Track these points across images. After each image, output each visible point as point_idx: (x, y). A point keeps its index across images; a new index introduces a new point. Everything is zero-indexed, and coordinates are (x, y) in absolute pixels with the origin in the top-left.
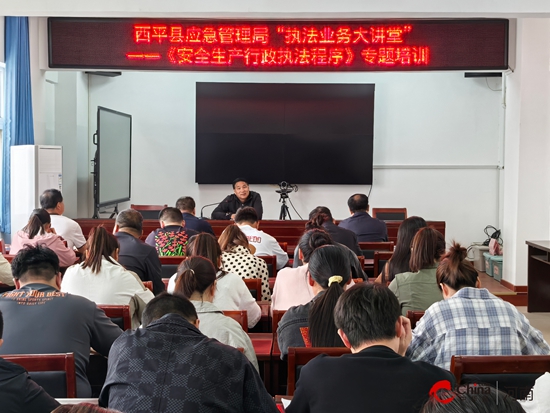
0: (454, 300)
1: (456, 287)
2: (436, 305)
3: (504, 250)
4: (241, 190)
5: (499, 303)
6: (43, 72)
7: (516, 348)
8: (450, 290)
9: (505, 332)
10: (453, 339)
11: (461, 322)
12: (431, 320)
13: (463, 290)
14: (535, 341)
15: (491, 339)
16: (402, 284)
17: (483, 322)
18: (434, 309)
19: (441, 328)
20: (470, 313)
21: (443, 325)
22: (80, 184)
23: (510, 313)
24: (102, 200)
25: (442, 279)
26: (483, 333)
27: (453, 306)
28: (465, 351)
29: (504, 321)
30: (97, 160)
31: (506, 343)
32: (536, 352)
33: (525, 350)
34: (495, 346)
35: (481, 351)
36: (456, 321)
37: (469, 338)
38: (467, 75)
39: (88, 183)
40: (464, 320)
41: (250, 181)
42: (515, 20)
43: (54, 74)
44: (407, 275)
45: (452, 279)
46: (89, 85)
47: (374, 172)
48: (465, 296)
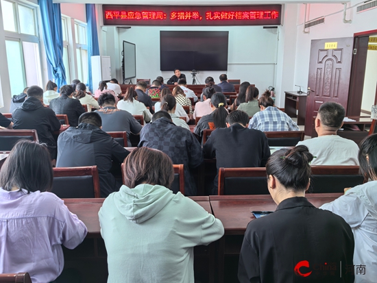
0: (265, 111)
1: (266, 107)
2: (258, 113)
3: (275, 95)
4: (178, 73)
5: (281, 112)
6: (101, 27)
7: (286, 129)
8: (264, 107)
9: (283, 123)
10: (264, 125)
11: (267, 119)
12: (256, 119)
13: (268, 107)
14: (294, 126)
15: (278, 125)
16: (243, 107)
17: (275, 119)
18: (257, 114)
19: (259, 121)
20: (270, 116)
21: (260, 120)
22: (117, 71)
23: (285, 116)
24: (126, 77)
25: (260, 104)
26: (275, 123)
27: (264, 114)
28: (268, 130)
29: (283, 119)
30: (123, 61)
31: (283, 126)
32: (294, 130)
33: (290, 129)
34: (279, 128)
35: (274, 130)
36: (265, 118)
37: (270, 125)
38: (264, 28)
39: (120, 71)
40: (268, 118)
41: (180, 70)
42: (284, 4)
43: (105, 28)
44: (244, 103)
45: (265, 104)
46: (119, 32)
47: (228, 66)
48: (269, 109)
